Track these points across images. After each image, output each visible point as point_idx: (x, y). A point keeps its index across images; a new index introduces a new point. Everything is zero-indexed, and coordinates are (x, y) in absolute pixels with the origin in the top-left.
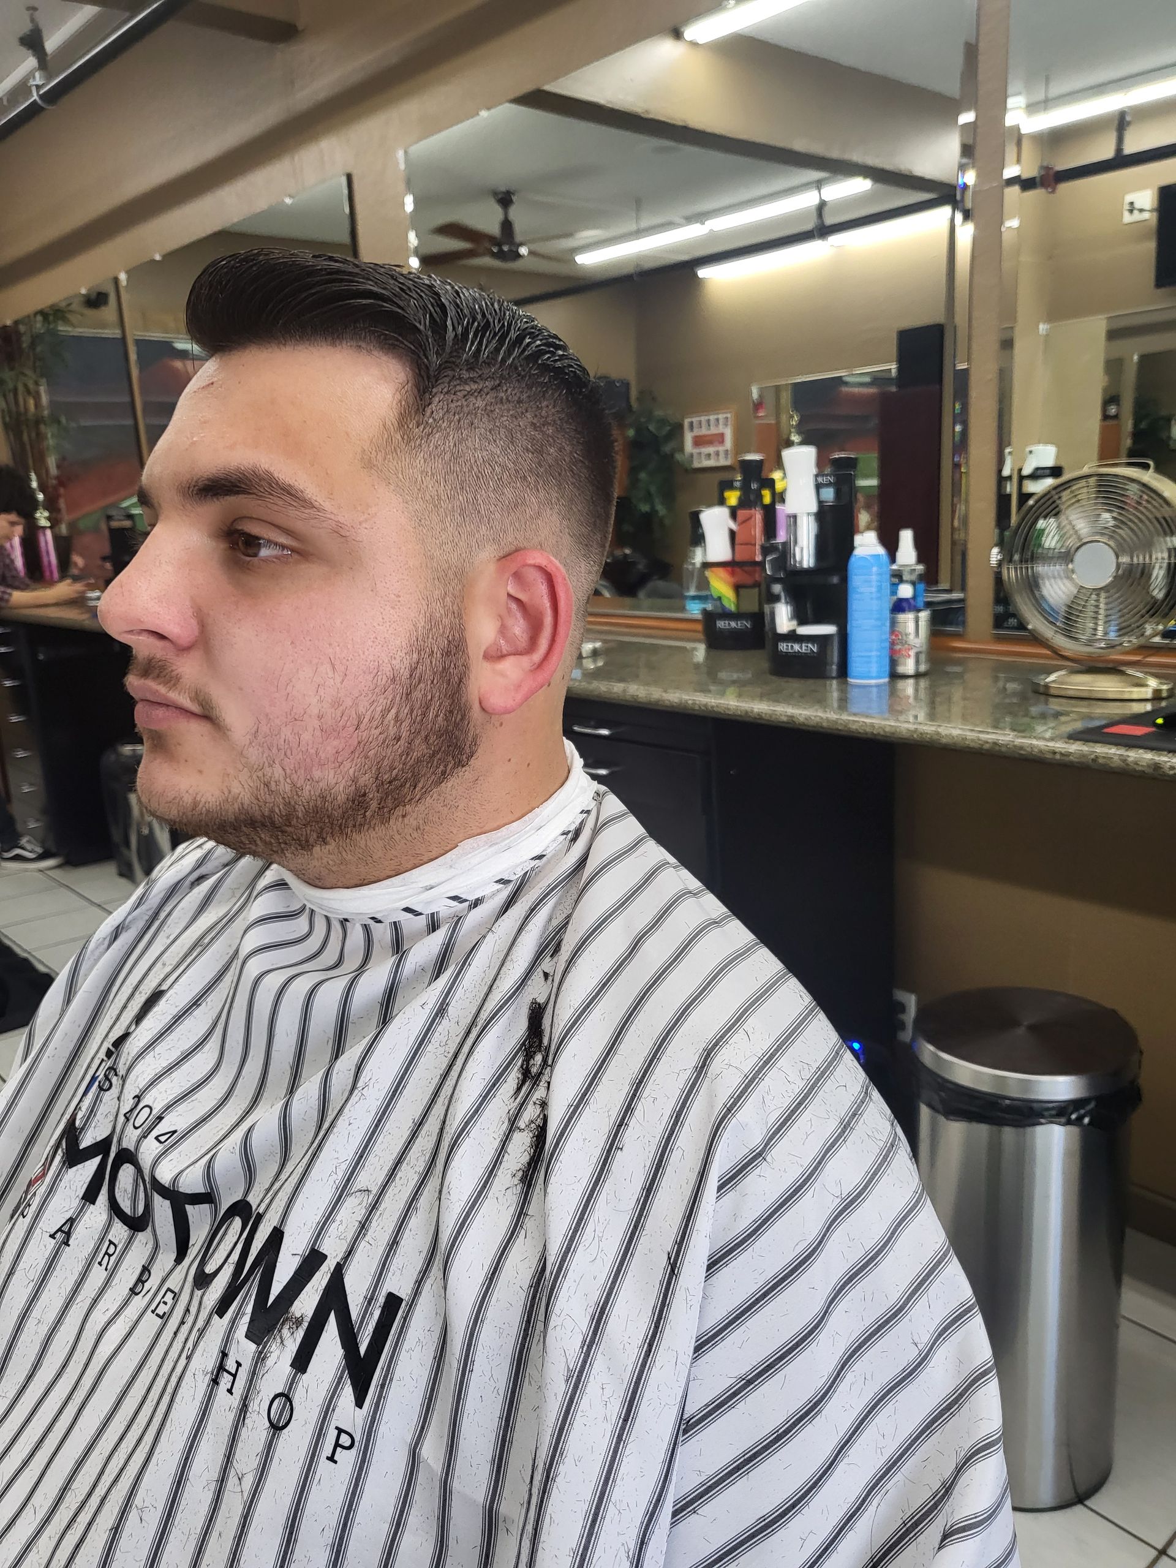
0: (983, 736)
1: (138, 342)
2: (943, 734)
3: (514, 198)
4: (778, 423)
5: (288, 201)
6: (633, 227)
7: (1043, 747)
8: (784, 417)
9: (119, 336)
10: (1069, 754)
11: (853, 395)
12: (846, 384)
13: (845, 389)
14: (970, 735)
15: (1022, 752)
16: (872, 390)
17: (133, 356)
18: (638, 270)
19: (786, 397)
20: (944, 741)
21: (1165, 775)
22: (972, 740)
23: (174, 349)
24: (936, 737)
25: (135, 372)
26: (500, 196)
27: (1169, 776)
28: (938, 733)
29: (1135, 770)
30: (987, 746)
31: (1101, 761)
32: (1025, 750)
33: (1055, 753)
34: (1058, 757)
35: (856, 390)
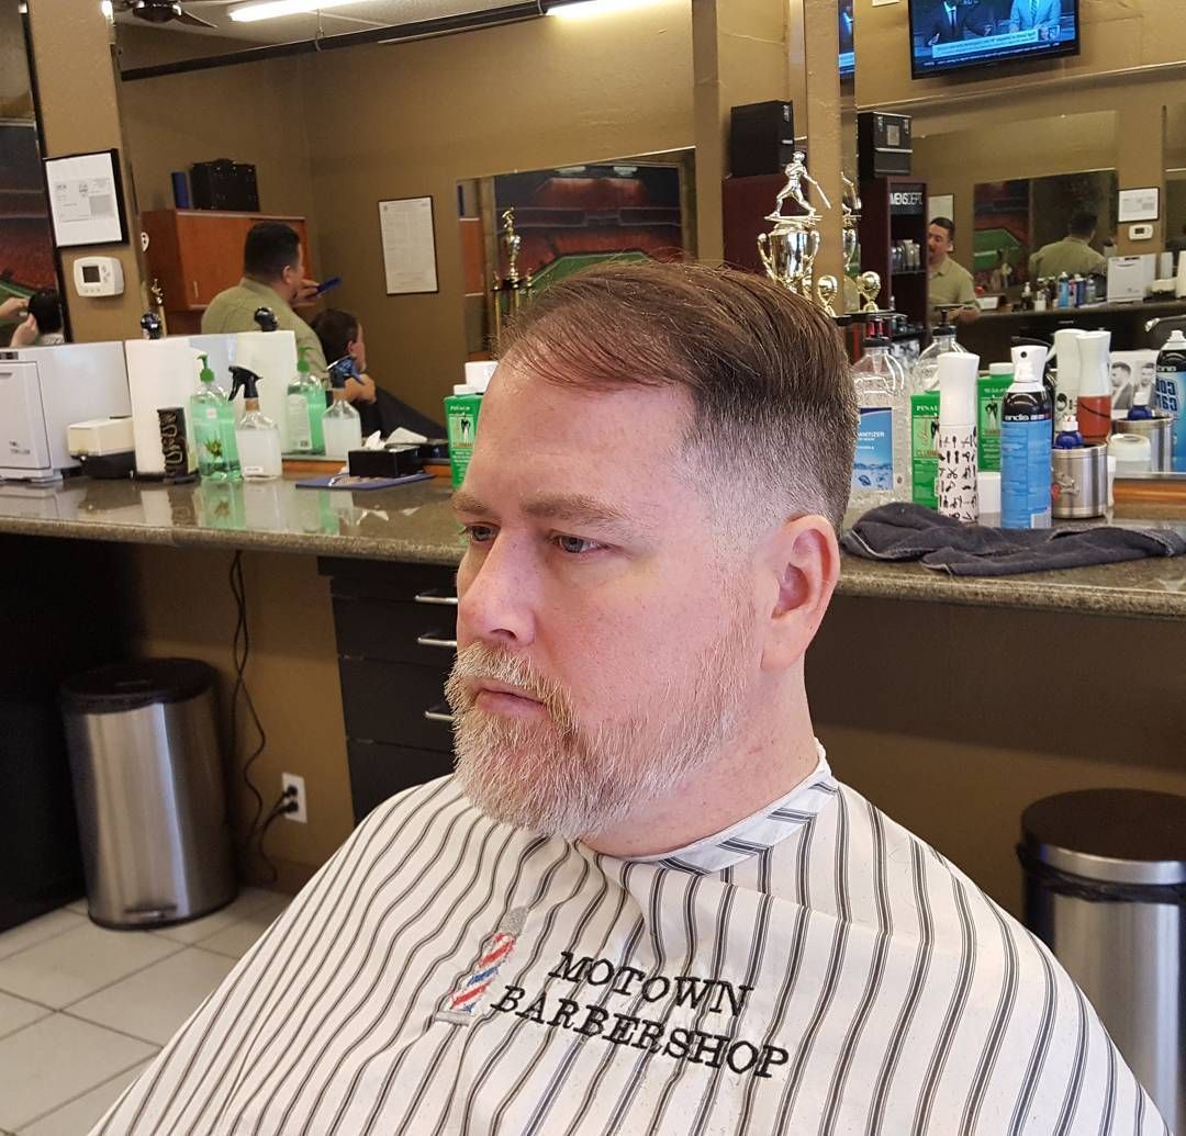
0: (899, 582)
2: (857, 581)
4: (481, 222)
7: (964, 589)
10: (991, 595)
11: (566, 186)
12: (558, 175)
13: (555, 180)
14: (885, 581)
15: (942, 595)
16: (588, 181)
18: (320, 37)
19: (488, 192)
20: (858, 588)
21: (1090, 609)
22: (889, 586)
24: (849, 585)
27: (1094, 610)
28: (851, 582)
29: (1059, 607)
30: (904, 592)
31: (1026, 600)
32: (944, 593)
33: (977, 594)
34: (980, 597)
35: (569, 182)
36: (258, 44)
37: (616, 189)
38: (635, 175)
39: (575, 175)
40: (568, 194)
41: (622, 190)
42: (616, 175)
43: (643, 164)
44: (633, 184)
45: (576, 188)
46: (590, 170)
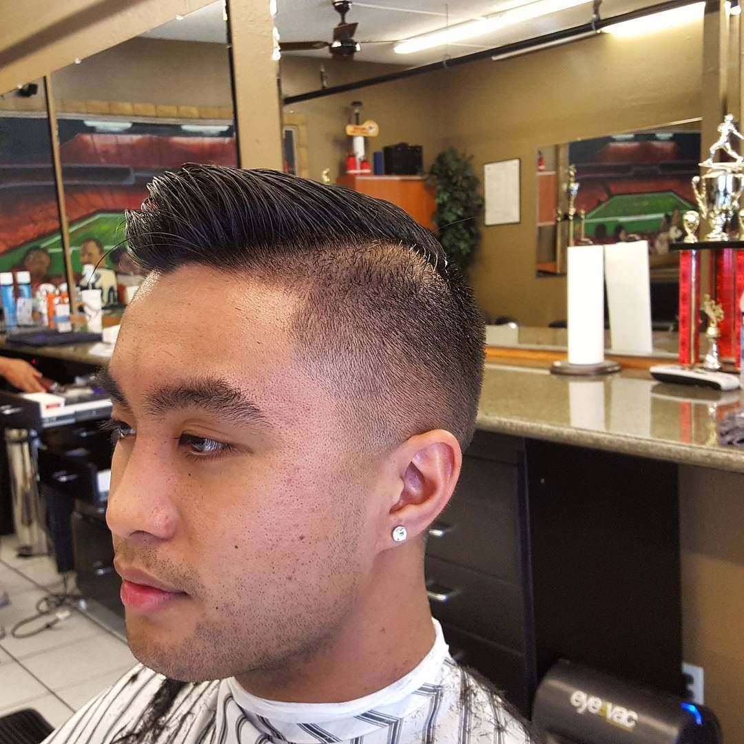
1: (60, 122)
3: (350, 4)
4: (557, 174)
5: (179, 18)
6: (444, 25)
8: (563, 170)
9: (45, 116)
11: (619, 149)
12: (614, 140)
13: (612, 145)
16: (635, 144)
17: (55, 133)
18: (447, 58)
19: (564, 154)
23: (85, 126)
25: (56, 144)
26: (337, 4)
35: (621, 145)
36: (411, 66)
37: (657, 149)
38: (671, 139)
39: (626, 140)
40: (620, 154)
41: (662, 149)
42: (657, 139)
43: (678, 131)
44: (670, 145)
45: (626, 149)
46: (638, 137)
